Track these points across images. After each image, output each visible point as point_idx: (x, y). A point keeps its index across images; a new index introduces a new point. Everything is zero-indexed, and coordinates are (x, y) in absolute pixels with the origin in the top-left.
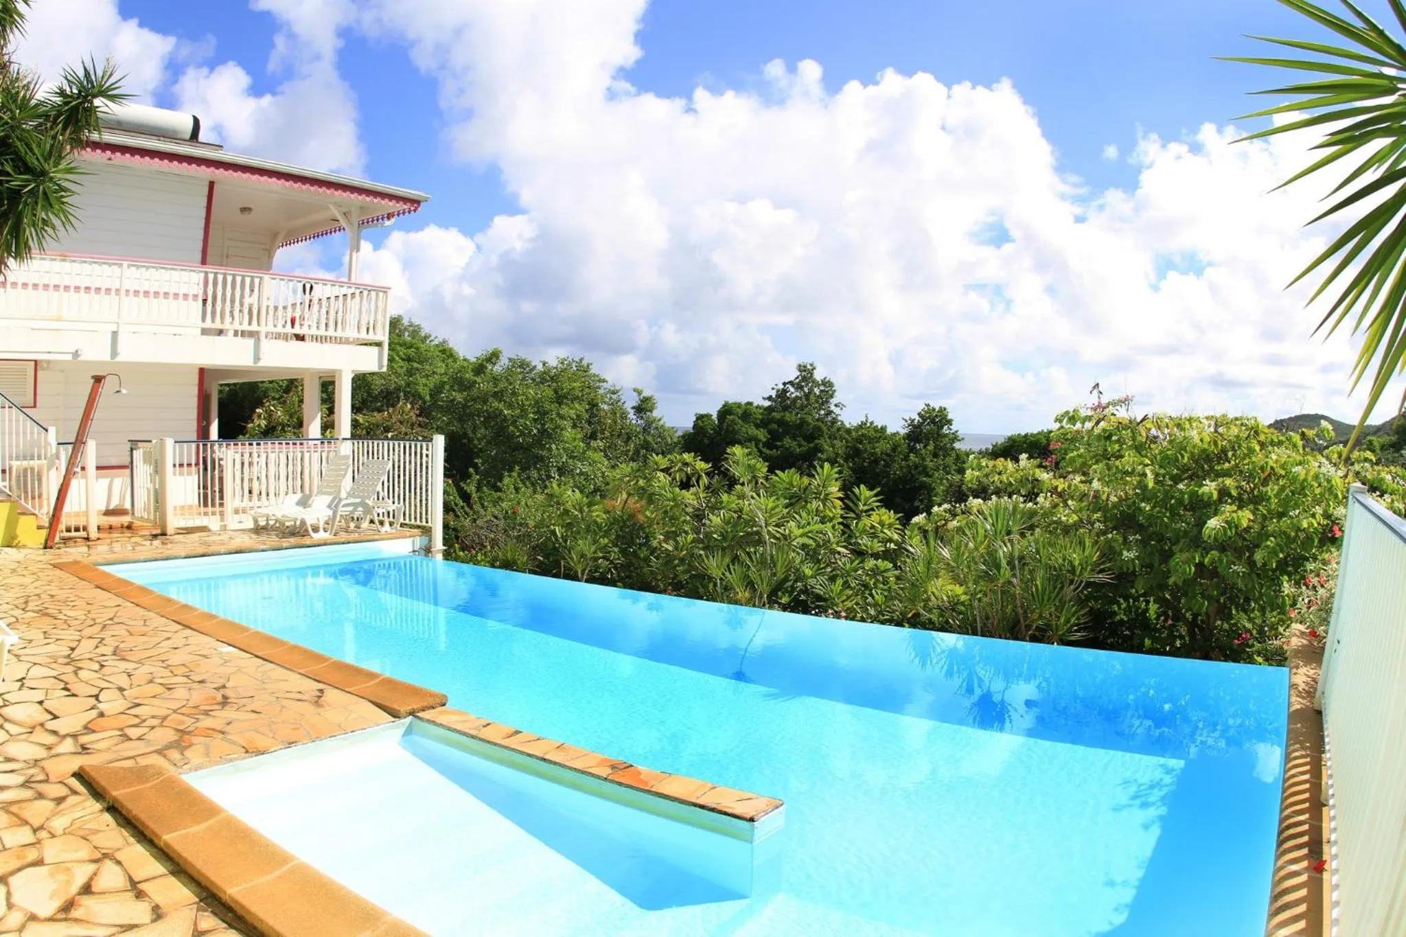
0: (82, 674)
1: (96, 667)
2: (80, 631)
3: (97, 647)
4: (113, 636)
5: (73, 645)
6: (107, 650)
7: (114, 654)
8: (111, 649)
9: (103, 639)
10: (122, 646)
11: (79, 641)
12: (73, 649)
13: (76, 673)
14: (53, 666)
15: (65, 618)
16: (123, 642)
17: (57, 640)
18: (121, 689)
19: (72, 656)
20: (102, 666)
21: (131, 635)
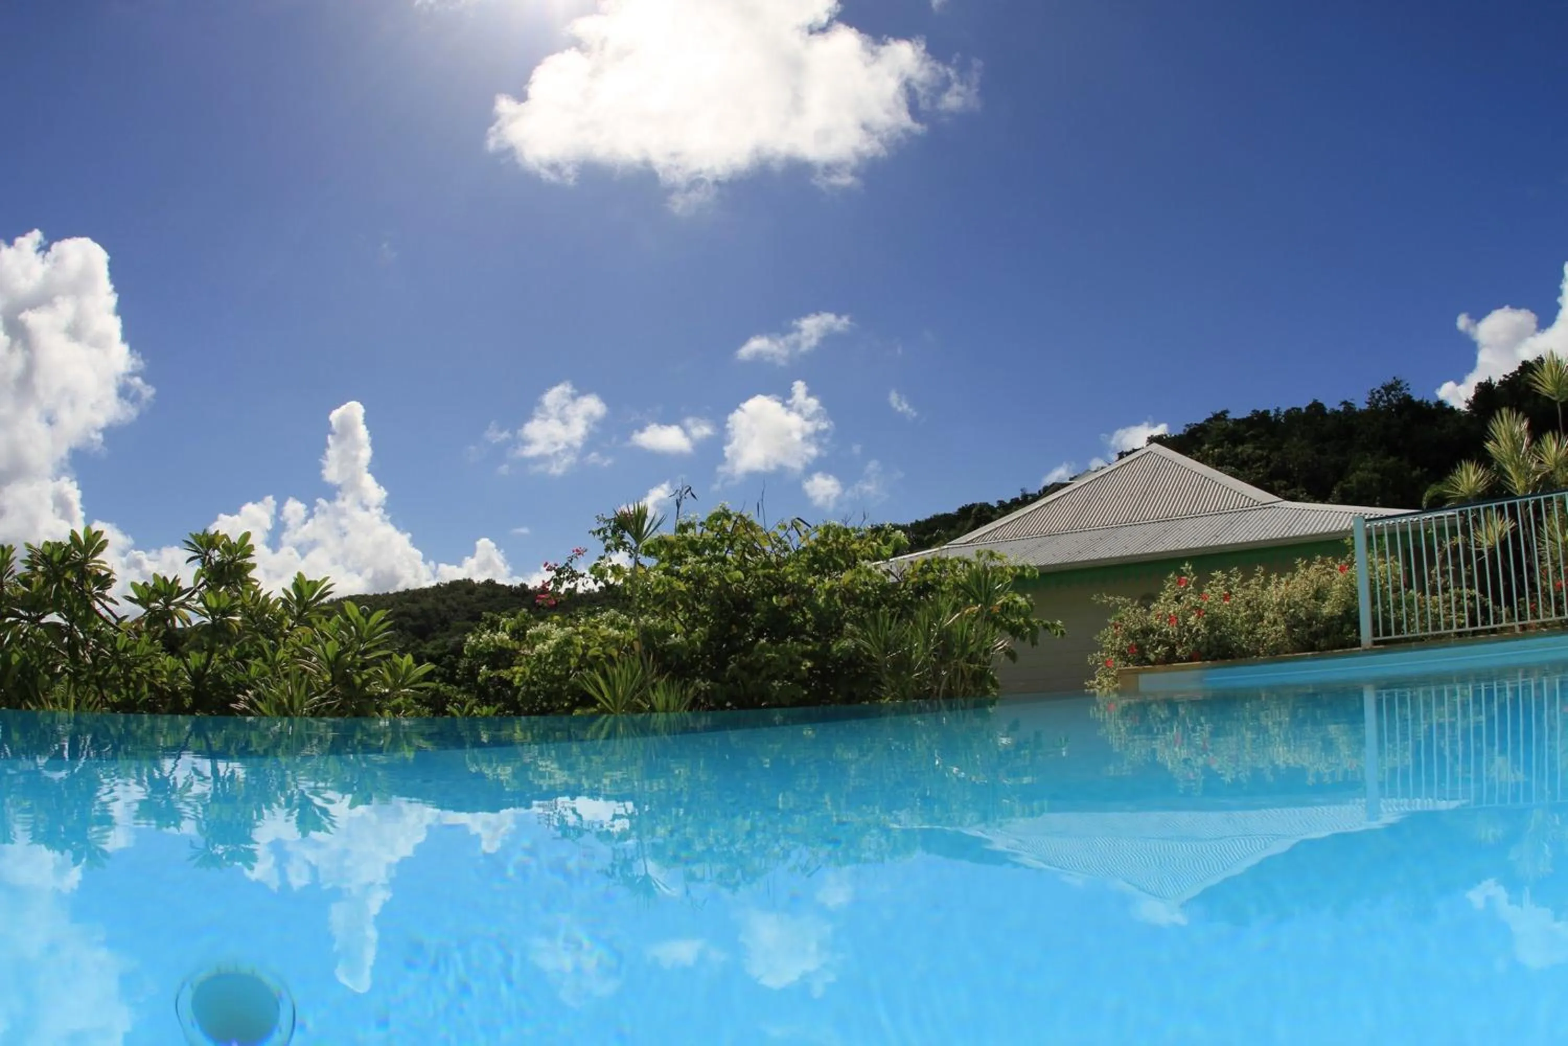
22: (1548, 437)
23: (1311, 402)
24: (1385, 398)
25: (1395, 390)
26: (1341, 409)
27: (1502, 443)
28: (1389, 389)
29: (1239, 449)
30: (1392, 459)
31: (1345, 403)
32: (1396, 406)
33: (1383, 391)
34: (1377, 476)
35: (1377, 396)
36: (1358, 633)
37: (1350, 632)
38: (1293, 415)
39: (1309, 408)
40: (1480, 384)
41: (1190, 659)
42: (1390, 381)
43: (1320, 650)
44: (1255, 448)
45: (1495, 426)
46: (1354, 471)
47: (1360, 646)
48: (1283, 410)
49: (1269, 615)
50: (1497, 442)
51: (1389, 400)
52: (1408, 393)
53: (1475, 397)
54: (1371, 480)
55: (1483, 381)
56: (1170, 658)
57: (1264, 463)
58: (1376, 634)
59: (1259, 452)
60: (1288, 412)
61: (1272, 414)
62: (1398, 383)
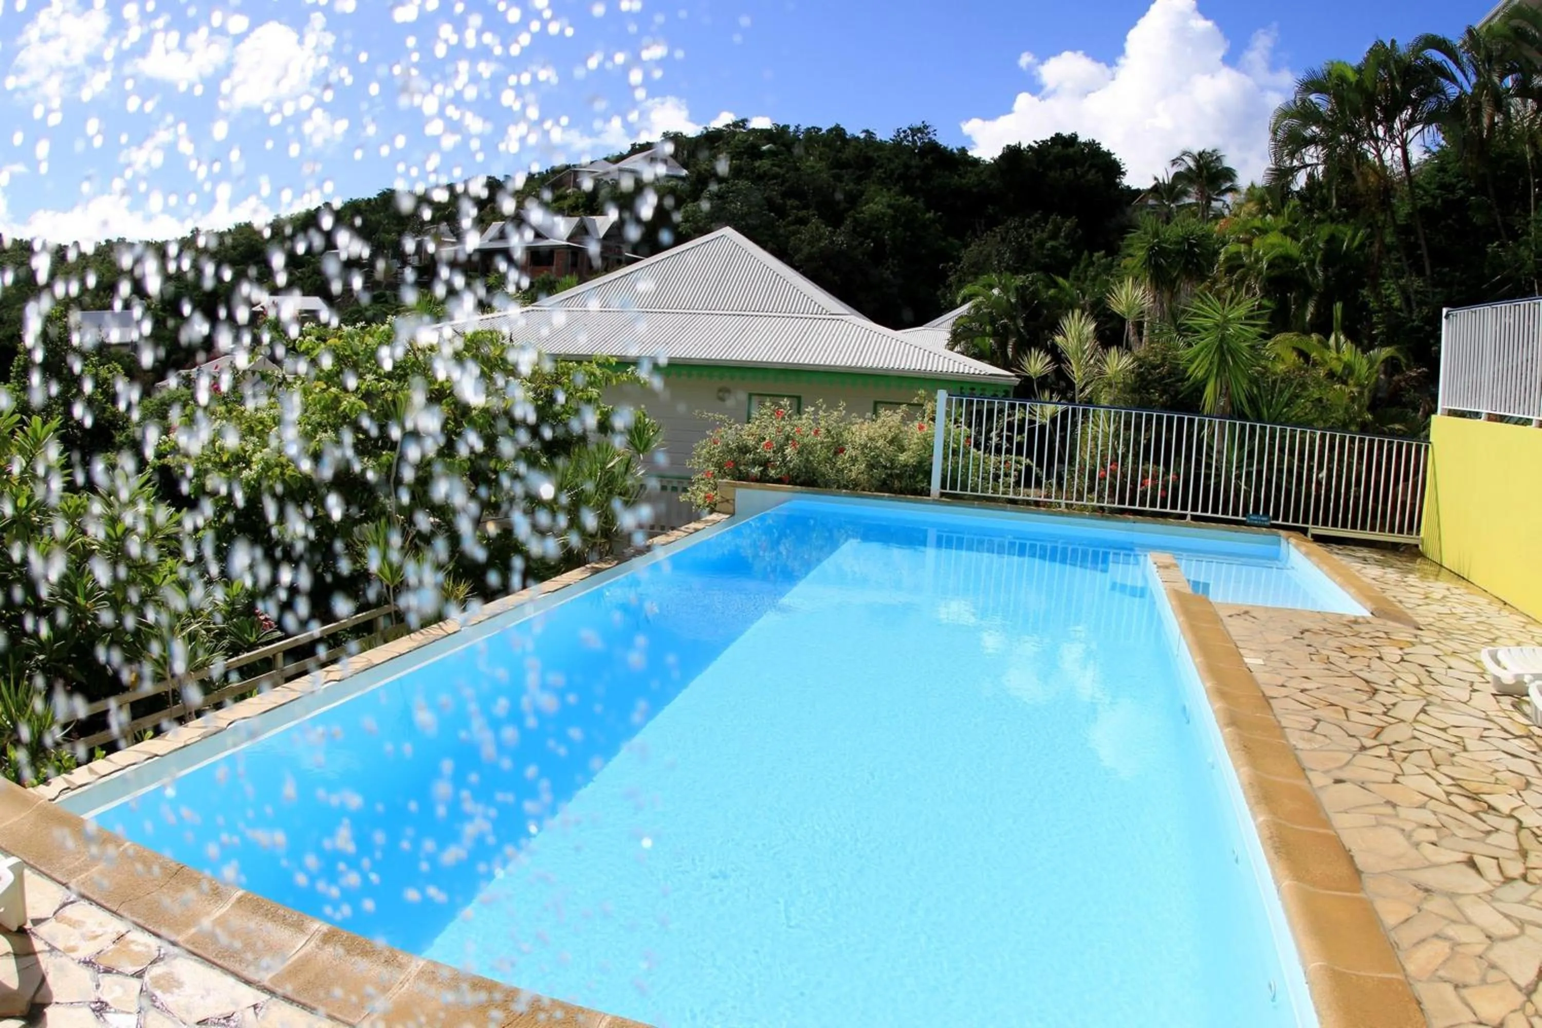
0: (1415, 681)
1: (1399, 683)
2: (1415, 738)
3: (1394, 705)
4: (1370, 714)
5: (1422, 717)
6: (1382, 697)
7: (1375, 691)
8: (1378, 697)
9: (1385, 714)
10: (1364, 697)
11: (1415, 721)
12: (1423, 711)
13: (1421, 683)
14: (1445, 697)
15: (1435, 774)
16: (1360, 703)
17: (1444, 730)
18: (1380, 658)
19: (1424, 702)
20: (1393, 682)
21: (1345, 709)
22: (1113, 350)
23: (833, 125)
24: (910, 138)
25: (922, 133)
26: (862, 136)
27: (1070, 339)
28: (914, 131)
29: (757, 164)
30: (908, 199)
31: (867, 131)
32: (920, 148)
33: (909, 132)
34: (890, 211)
35: (902, 135)
36: (929, 483)
37: (922, 481)
38: (813, 135)
39: (830, 131)
40: (1008, 146)
41: (779, 481)
42: (919, 124)
43: (895, 492)
44: (773, 165)
45: (1067, 323)
46: (867, 203)
47: (929, 495)
48: (803, 128)
49: (850, 452)
50: (1065, 336)
51: (914, 142)
52: (934, 138)
53: (1000, 157)
54: (884, 215)
55: (1013, 144)
56: (763, 479)
57: (779, 180)
58: (943, 486)
59: (776, 169)
60: (808, 129)
61: (792, 129)
62: (926, 127)
